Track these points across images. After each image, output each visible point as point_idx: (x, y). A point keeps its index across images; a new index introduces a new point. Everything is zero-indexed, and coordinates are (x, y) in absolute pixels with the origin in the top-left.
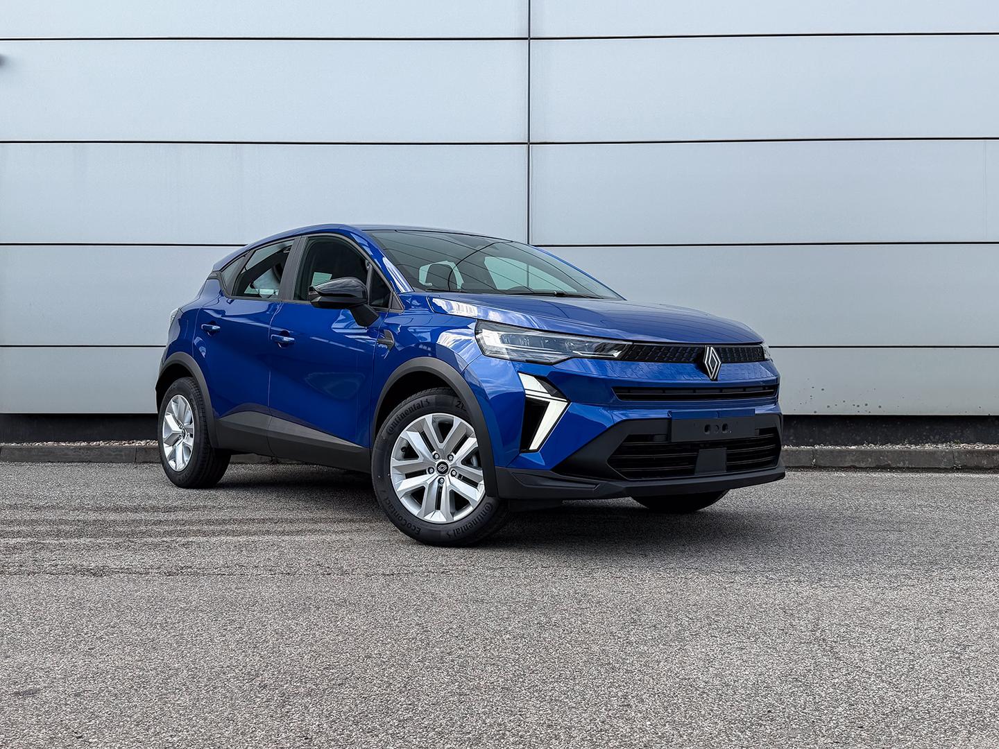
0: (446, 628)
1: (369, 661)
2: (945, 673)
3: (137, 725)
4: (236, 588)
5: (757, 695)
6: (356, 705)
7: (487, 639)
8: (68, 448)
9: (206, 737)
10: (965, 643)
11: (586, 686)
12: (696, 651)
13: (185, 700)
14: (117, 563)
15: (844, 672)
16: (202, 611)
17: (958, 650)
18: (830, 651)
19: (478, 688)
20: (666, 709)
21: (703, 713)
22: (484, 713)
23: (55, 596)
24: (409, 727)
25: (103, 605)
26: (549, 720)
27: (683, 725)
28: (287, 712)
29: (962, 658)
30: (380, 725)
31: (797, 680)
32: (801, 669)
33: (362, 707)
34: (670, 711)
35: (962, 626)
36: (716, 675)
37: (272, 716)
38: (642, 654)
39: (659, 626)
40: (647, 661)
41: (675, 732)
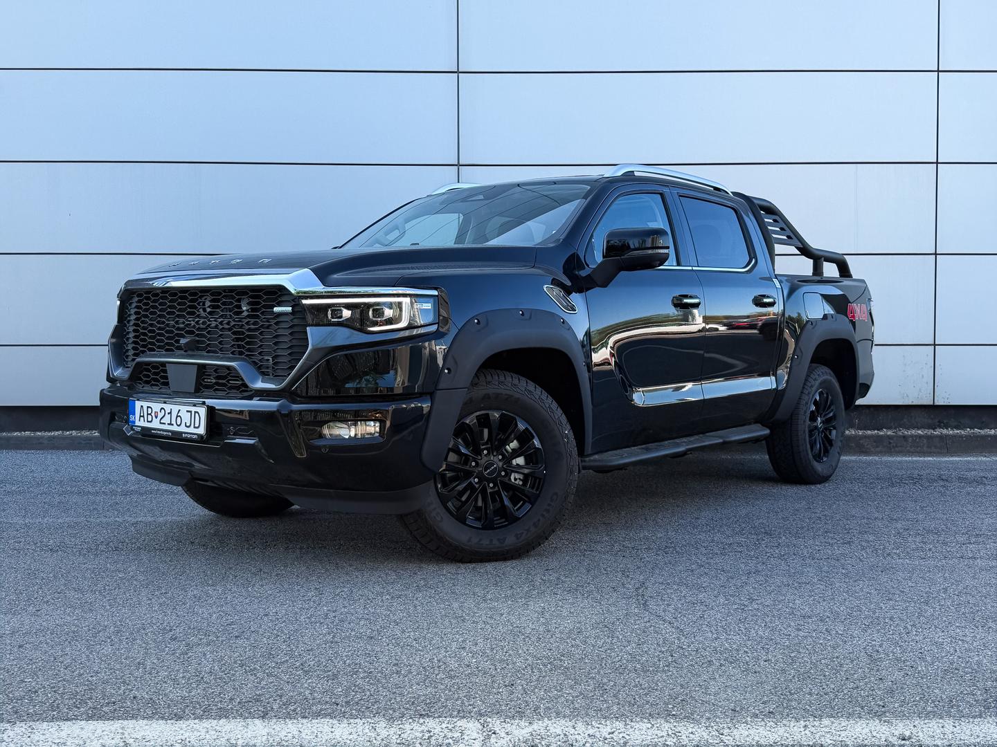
0: (339, 590)
1: (266, 618)
2: (726, 620)
3: (66, 669)
4: (170, 561)
5: (568, 638)
6: (245, 652)
7: (369, 599)
8: (42, 437)
9: (119, 677)
10: (756, 597)
11: (436, 634)
12: (536, 605)
13: (108, 649)
14: (73, 540)
15: (646, 619)
16: (136, 580)
17: (746, 603)
18: (643, 604)
19: (349, 637)
20: (492, 649)
21: (520, 652)
22: (346, 656)
23: (15, 568)
24: (283, 668)
25: (54, 576)
26: (397, 660)
27: (501, 661)
28: (189, 658)
29: (745, 609)
30: (260, 667)
31: (606, 626)
32: (613, 619)
33: (250, 653)
34: (495, 651)
35: (761, 585)
36: (544, 624)
37: (175, 661)
38: (490, 608)
39: (514, 587)
40: (493, 614)
41: (492, 667)
